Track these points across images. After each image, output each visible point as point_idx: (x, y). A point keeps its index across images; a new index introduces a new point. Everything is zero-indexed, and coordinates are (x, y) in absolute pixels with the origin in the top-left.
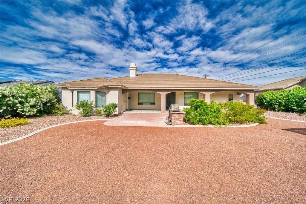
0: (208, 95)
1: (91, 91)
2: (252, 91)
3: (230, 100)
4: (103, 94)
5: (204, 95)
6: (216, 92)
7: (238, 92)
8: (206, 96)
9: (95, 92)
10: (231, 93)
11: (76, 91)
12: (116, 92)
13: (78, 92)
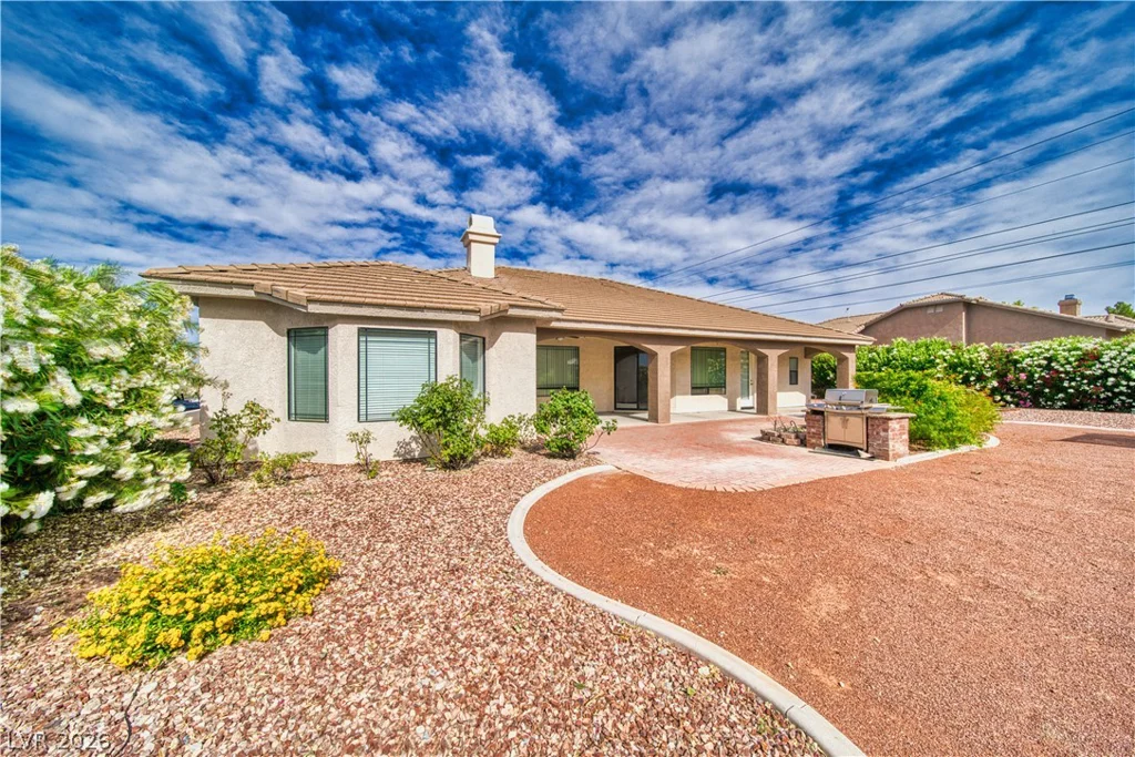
1: (443, 332)
4: (476, 349)
9: (457, 336)
11: (354, 328)
12: (529, 340)
13: (361, 332)
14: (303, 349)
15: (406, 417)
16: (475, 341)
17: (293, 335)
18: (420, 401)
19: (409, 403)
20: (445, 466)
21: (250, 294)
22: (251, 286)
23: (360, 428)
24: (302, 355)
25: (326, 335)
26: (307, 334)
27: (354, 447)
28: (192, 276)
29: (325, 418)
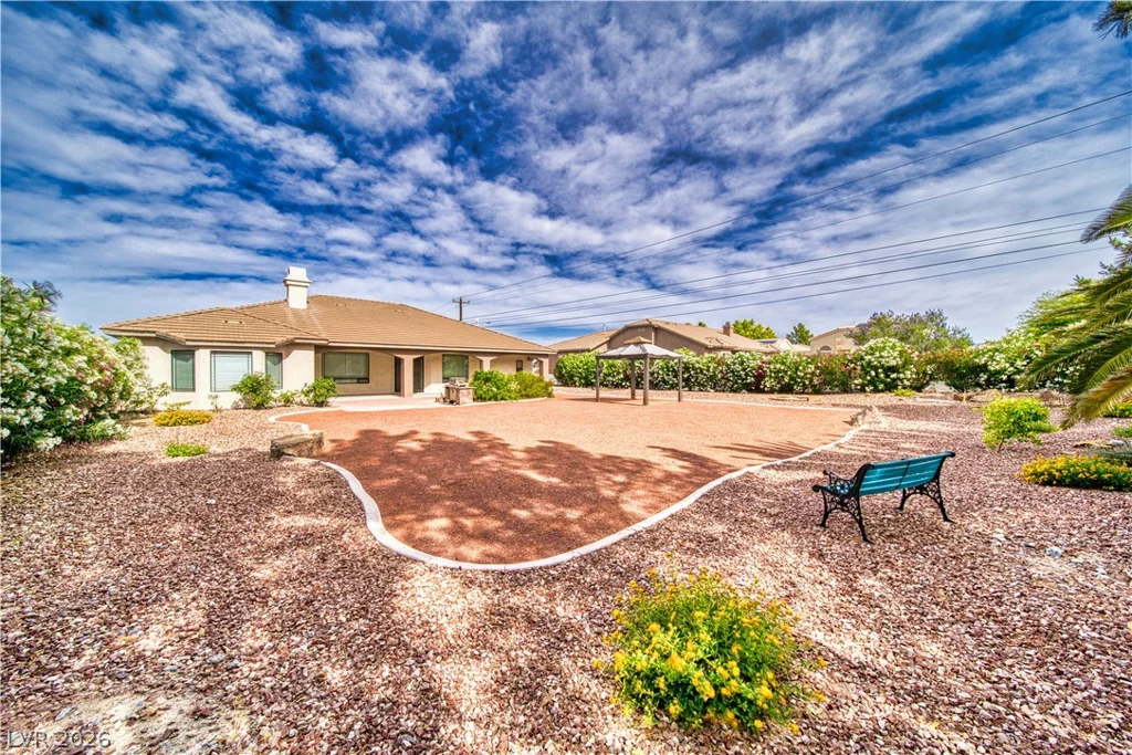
0: (487, 361)
1: (254, 352)
2: (546, 356)
3: (518, 370)
4: (276, 359)
5: (481, 361)
6: (500, 357)
7: (530, 357)
8: (484, 364)
9: (264, 354)
10: (519, 357)
11: (208, 351)
12: (310, 355)
13: (212, 352)
14: (179, 359)
15: (236, 389)
16: (276, 355)
17: (175, 353)
18: (243, 382)
19: (238, 383)
20: (255, 409)
21: (154, 335)
22: (154, 332)
23: (214, 394)
24: (179, 362)
25: (193, 354)
26: (182, 352)
27: (210, 401)
28: (122, 328)
29: (194, 390)
